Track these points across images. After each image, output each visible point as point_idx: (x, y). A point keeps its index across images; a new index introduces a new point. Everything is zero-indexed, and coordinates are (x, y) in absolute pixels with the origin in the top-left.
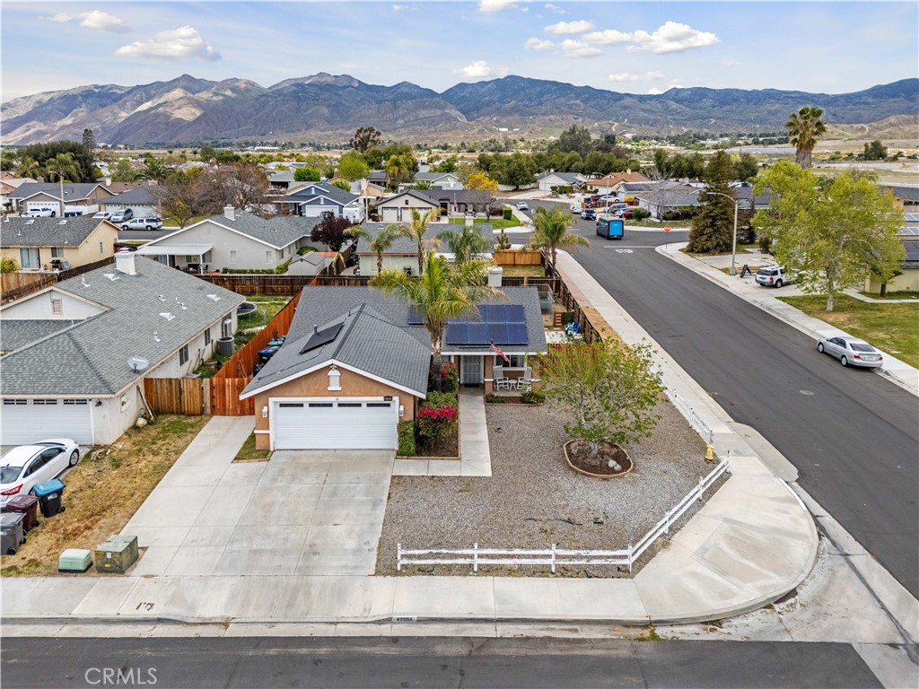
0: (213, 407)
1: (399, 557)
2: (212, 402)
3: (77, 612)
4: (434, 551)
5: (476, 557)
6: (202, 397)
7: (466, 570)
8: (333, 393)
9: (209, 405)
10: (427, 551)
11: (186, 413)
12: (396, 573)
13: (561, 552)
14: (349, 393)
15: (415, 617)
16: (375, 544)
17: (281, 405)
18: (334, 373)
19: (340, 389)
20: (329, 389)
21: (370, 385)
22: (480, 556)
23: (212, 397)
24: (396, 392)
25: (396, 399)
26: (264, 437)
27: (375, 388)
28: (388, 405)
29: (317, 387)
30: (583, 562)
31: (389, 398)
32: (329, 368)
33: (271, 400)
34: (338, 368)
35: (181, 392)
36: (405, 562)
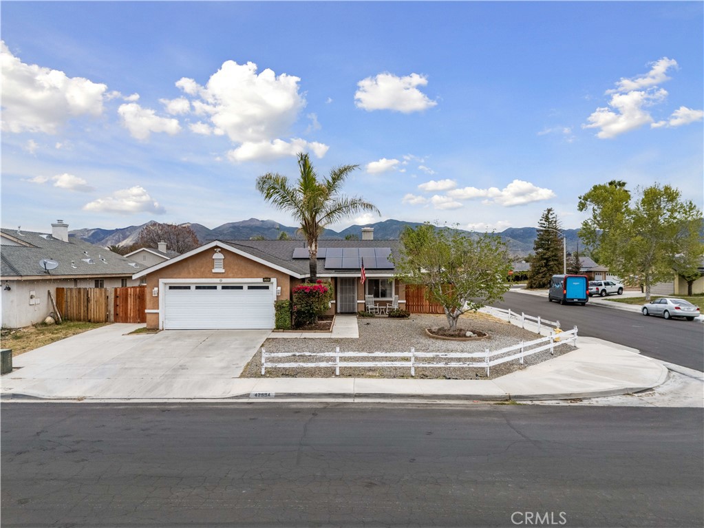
0: (116, 315)
1: (263, 361)
2: (115, 310)
4: (297, 354)
5: (338, 360)
6: (107, 305)
7: (329, 375)
8: (217, 275)
9: (112, 312)
10: (290, 354)
11: (92, 320)
12: (262, 376)
13: (421, 354)
14: (231, 275)
15: (272, 393)
16: (243, 366)
17: (171, 288)
18: (218, 256)
19: (223, 271)
20: (214, 271)
21: (250, 267)
22: (342, 359)
23: (116, 306)
24: (274, 274)
25: (274, 280)
26: (154, 316)
27: (255, 270)
28: (267, 288)
29: (202, 270)
30: (441, 365)
31: (267, 279)
32: (212, 250)
33: (162, 281)
34: (223, 251)
35: (88, 300)
36: (269, 365)
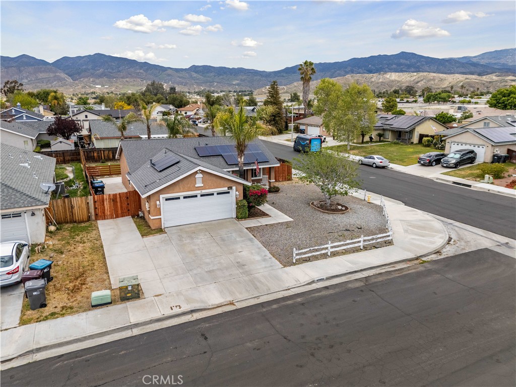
0: (96, 215)
1: (294, 255)
2: (95, 211)
3: (133, 320)
4: (312, 249)
5: (329, 248)
6: (88, 209)
7: (325, 256)
8: (198, 188)
9: (93, 213)
10: (308, 249)
11: (77, 221)
12: (294, 264)
13: (366, 238)
14: (207, 187)
15: (325, 277)
16: (270, 256)
17: (166, 200)
18: (199, 176)
19: (202, 185)
20: (196, 186)
21: (219, 181)
22: (332, 247)
23: (95, 208)
24: (234, 184)
25: (234, 188)
26: (158, 221)
27: (222, 182)
28: (229, 193)
29: (189, 185)
30: (374, 241)
31: (230, 188)
32: (196, 173)
33: (161, 196)
34: (202, 172)
35: (72, 207)
36: (298, 257)
